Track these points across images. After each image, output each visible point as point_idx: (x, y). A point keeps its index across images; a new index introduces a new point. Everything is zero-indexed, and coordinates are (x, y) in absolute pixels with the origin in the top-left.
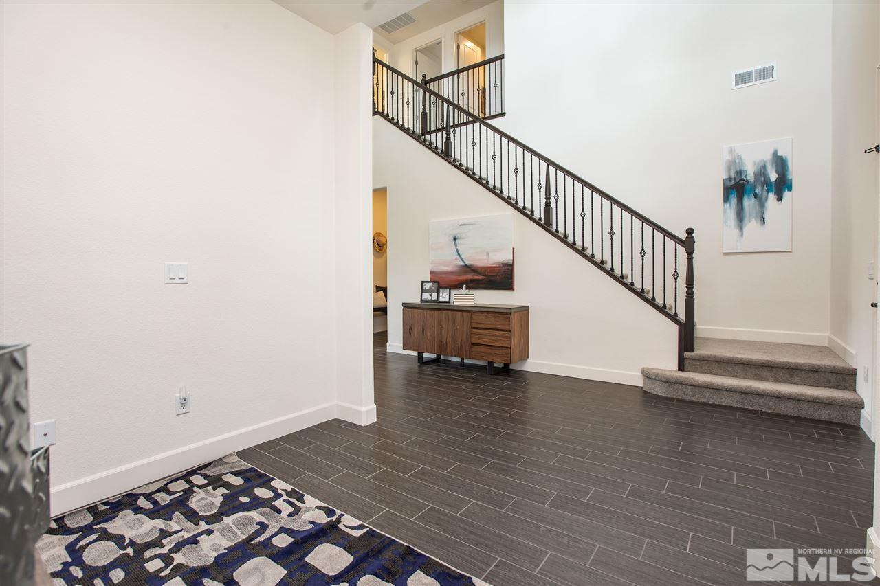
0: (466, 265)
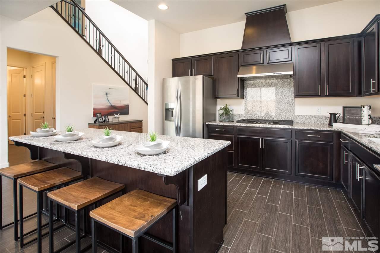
0: (112, 106)
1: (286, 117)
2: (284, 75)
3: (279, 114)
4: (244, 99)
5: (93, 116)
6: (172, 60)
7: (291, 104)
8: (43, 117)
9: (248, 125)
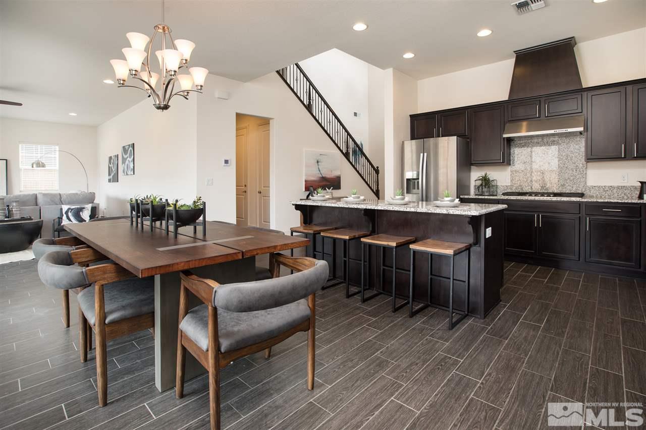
0: (323, 177)
1: (574, 189)
2: (570, 132)
3: (563, 185)
4: (510, 165)
5: (304, 190)
6: (410, 115)
7: (581, 170)
8: (245, 192)
9: (519, 198)
